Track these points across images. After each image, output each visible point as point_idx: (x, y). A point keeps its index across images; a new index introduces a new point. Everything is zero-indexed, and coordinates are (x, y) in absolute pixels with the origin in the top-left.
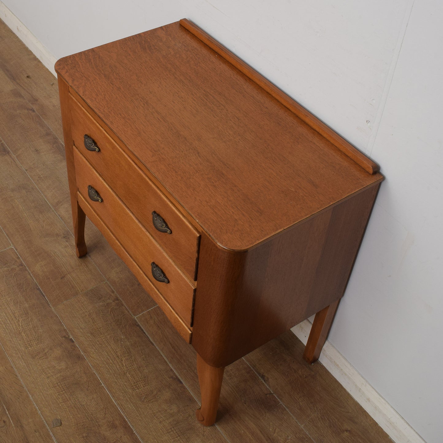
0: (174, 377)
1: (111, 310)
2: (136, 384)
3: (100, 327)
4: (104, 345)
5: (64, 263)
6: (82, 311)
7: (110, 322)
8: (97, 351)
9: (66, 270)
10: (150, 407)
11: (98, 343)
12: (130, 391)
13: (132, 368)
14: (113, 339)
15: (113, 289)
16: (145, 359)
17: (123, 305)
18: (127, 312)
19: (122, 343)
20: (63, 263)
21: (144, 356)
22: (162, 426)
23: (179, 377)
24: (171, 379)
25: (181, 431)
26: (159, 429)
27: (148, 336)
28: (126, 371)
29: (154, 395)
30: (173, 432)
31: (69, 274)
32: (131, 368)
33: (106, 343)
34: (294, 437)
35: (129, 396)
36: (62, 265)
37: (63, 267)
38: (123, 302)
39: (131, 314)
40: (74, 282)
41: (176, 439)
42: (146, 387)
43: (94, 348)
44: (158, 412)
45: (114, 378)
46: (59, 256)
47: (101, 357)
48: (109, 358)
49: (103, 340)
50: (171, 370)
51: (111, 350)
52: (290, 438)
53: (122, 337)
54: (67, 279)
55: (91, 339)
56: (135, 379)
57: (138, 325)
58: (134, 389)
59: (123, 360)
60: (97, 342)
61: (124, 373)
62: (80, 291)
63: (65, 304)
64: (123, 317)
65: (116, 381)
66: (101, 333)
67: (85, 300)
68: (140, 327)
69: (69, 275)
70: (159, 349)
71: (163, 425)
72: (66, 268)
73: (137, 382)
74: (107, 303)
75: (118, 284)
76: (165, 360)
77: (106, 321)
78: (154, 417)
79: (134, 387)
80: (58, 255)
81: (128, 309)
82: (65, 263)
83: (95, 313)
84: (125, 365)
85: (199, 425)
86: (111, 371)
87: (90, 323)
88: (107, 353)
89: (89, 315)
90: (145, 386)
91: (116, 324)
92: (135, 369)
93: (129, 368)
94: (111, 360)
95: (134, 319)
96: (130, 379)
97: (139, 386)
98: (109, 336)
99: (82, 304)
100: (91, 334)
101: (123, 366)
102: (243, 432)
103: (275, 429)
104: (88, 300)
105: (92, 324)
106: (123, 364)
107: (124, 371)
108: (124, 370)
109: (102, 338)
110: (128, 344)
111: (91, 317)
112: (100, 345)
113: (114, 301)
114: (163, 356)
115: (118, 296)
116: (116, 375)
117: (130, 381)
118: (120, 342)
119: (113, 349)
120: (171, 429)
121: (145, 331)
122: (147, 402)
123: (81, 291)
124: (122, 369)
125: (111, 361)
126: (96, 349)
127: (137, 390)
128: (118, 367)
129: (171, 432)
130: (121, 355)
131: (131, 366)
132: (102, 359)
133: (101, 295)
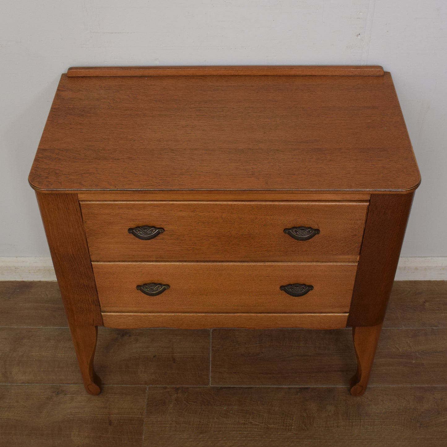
0: (298, 390)
1: (186, 401)
2: (285, 425)
3: (200, 421)
4: (223, 429)
5: (92, 412)
6: (167, 427)
7: (200, 410)
8: (225, 439)
9: (102, 415)
10: (317, 426)
11: (217, 433)
12: (289, 434)
13: (266, 419)
14: (221, 417)
15: (161, 386)
16: (264, 403)
17: (188, 388)
18: (199, 389)
19: (231, 412)
20: (92, 413)
21: (259, 402)
22: (343, 428)
23: (300, 386)
24: (299, 394)
25: (357, 415)
26: (344, 431)
27: (239, 386)
28: (266, 426)
29: (306, 416)
30: (354, 422)
31: (110, 415)
32: (264, 420)
33: (222, 426)
35: (295, 437)
36: (94, 415)
37: (96, 415)
38: (184, 386)
39: (204, 387)
40: (125, 416)
41: (362, 423)
42: (294, 418)
43: (220, 439)
44: (326, 423)
45: (266, 439)
46: (79, 412)
47: (235, 439)
48: (240, 432)
49: (216, 426)
50: (289, 388)
51: (233, 426)
53: (225, 408)
54: (116, 420)
55: (208, 437)
56: (279, 423)
57: (222, 388)
59: (252, 421)
60: (215, 433)
61: (267, 428)
62: (140, 416)
63: (146, 438)
64: (202, 395)
65: (271, 439)
66: (207, 424)
67: (156, 418)
68: (225, 388)
69: (112, 416)
70: (261, 386)
71: (342, 426)
72: (100, 413)
73: (284, 423)
74: (174, 400)
75: (159, 379)
76: (275, 388)
77: (196, 412)
78: (329, 429)
79: (287, 427)
80: (77, 412)
81: (196, 386)
82: (92, 411)
83: (179, 417)
84: (259, 423)
85: (359, 398)
86: (257, 439)
87: (187, 428)
88: (234, 431)
89: (177, 424)
90: (293, 418)
91: (205, 405)
92: (268, 417)
93: (264, 422)
94: (245, 432)
95: (211, 387)
96: (277, 427)
97: (289, 424)
98: (215, 419)
99: (159, 423)
100: (201, 433)
101: (258, 425)
102: (384, 370)
104: (158, 415)
105: (190, 426)
106: (256, 425)
107: (264, 428)
108: (263, 427)
109: (214, 426)
110: (236, 407)
111: (182, 423)
112: (221, 432)
113: (177, 393)
114: (270, 386)
115: (174, 386)
116: (264, 437)
117: (279, 428)
118: (229, 413)
119: (233, 423)
120: (350, 422)
121: (232, 386)
122: (310, 426)
123: (142, 415)
124: (261, 427)
125: (246, 432)
126: (223, 438)
127: (293, 428)
128: (256, 430)
129: (352, 424)
130: (244, 420)
131: (263, 419)
132: (238, 439)
133: (160, 400)
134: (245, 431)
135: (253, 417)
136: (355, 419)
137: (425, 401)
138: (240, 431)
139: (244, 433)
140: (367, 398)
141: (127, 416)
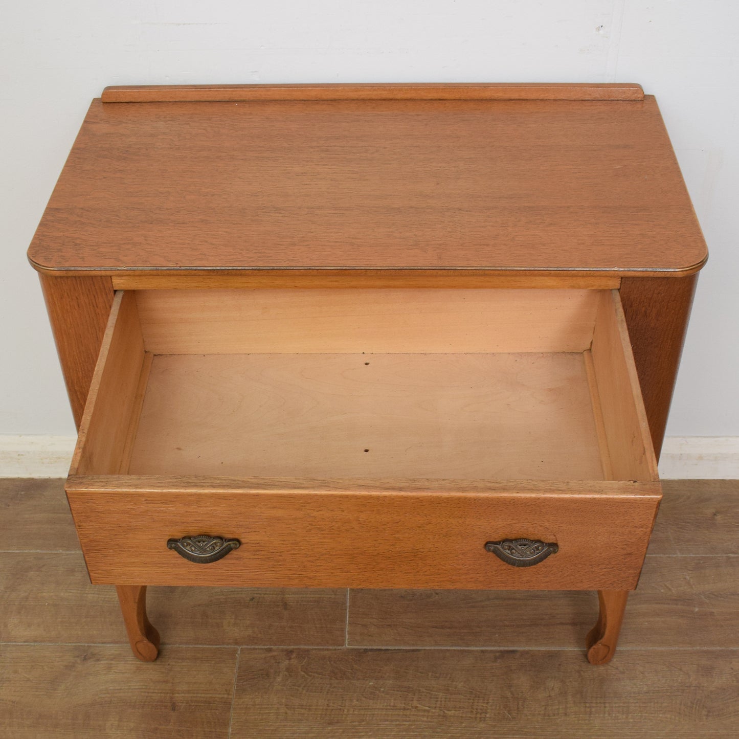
0: (497, 654)
1: (304, 672)
2: (474, 711)
3: (327, 705)
4: (367, 718)
5: (142, 688)
6: (272, 714)
7: (329, 686)
8: (370, 734)
9: (161, 693)
10: (530, 714)
11: (357, 723)
12: (482, 725)
13: (441, 701)
14: (365, 698)
15: (263, 647)
16: (438, 675)
17: (308, 650)
18: (326, 652)
19: (382, 689)
20: (143, 690)
21: (430, 674)
22: (574, 716)
23: (502, 648)
24: (499, 661)
25: (599, 696)
26: (576, 722)
27: (397, 648)
28: (442, 712)
29: (512, 697)
30: (593, 707)
31: (173, 694)
32: (439, 703)
33: (366, 713)
34: (690, 572)
35: (492, 732)
36: (146, 694)
37: (150, 694)
38: (302, 647)
39: (335, 650)
40: (199, 695)
41: (607, 709)
42: (490, 701)
43: (363, 734)
44: (545, 709)
45: (441, 734)
46: (121, 689)
47: (388, 733)
48: (398, 723)
49: (356, 713)
50: (482, 651)
51: (384, 713)
52: (688, 578)
53: (371, 683)
54: (182, 703)
55: (341, 730)
56: (464, 708)
57: (366, 651)
58: (482, 719)
59: (418, 705)
60: (354, 724)
61: (444, 716)
62: (226, 696)
63: (235, 732)
64: (332, 663)
65: (449, 735)
66: (340, 709)
67: (252, 699)
68: (371, 650)
69: (177, 695)
70: (433, 648)
71: (573, 714)
72: (156, 691)
73: (472, 708)
74: (284, 669)
75: (259, 635)
76: (458, 651)
77: (321, 689)
78: (551, 718)
79: (478, 716)
80: (118, 690)
81: (322, 647)
82: (144, 687)
83: (292, 698)
84: (429, 707)
85: (602, 668)
86: (427, 733)
87: (306, 715)
88: (387, 720)
89: (287, 708)
90: (488, 700)
91: (337, 679)
92: (446, 698)
93: (438, 706)
94: (404, 723)
95: (348, 649)
96: (461, 715)
97: (481, 709)
98: (355, 701)
99: (258, 706)
100: (330, 724)
101: (428, 711)
103: (665, 585)
104: (257, 694)
105: (311, 713)
106: (425, 711)
107: (439, 715)
108: (437, 714)
109: (351, 712)
110: (391, 682)
111: (296, 707)
112: (363, 723)
113: (290, 659)
114: (449, 648)
115: (285, 647)
116: (439, 730)
117: (464, 715)
118: (378, 692)
119: (384, 707)
120: (586, 707)
121: (383, 648)
122: (518, 714)
123: (228, 694)
124: (433, 714)
125: (407, 723)
126: (367, 732)
127: (488, 716)
128: (425, 719)
129: (591, 710)
130: (405, 703)
131: (437, 701)
132: (393, 733)
133: (261, 670)
134: (406, 721)
135: (420, 698)
136: (595, 701)
137: (716, 674)
138: (397, 720)
139: (405, 725)
140: (617, 669)
141: (203, 695)
